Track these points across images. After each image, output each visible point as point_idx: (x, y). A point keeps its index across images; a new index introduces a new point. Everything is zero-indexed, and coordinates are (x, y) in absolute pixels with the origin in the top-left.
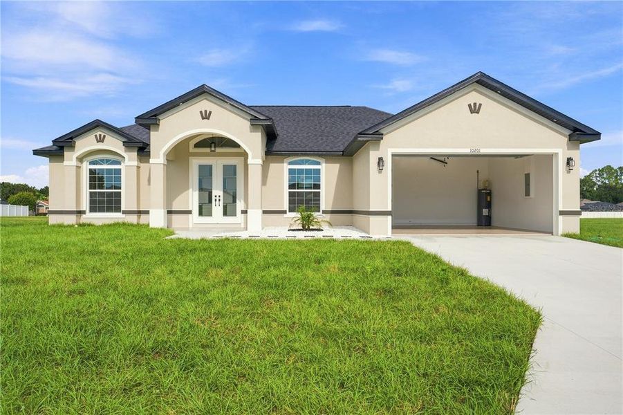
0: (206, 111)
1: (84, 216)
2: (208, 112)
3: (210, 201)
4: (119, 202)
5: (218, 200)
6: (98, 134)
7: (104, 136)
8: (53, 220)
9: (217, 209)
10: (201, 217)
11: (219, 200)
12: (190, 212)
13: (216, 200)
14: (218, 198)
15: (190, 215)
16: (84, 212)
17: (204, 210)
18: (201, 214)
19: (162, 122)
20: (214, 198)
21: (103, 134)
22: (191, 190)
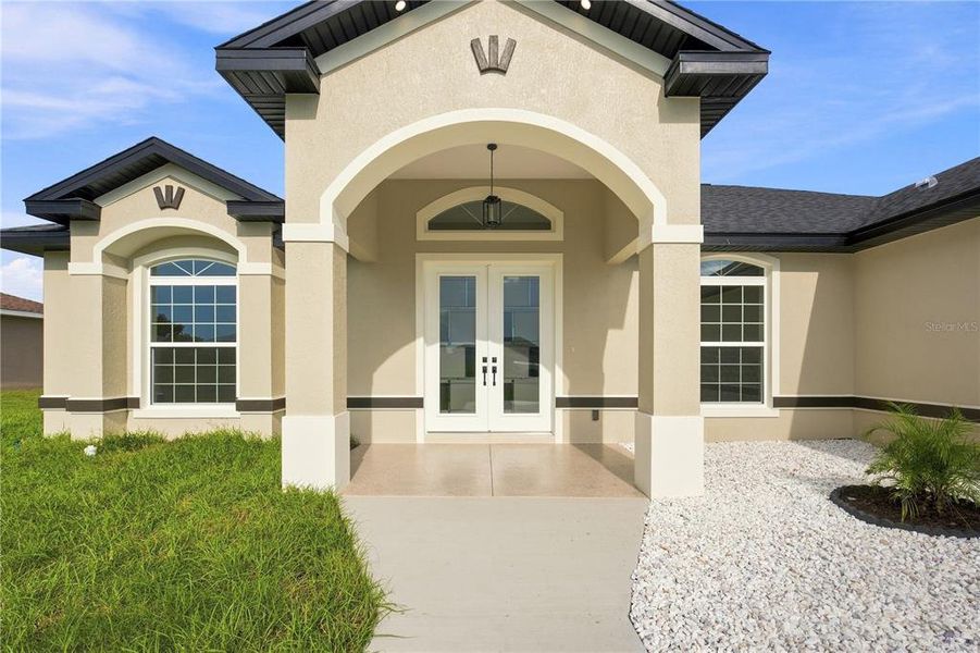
0: (494, 40)
1: (134, 413)
2: (502, 43)
3: (471, 372)
4: (230, 375)
5: (490, 370)
6: (162, 185)
7: (181, 192)
8: (55, 423)
9: (489, 393)
10: (446, 415)
11: (494, 370)
12: (418, 403)
13: (485, 370)
14: (490, 365)
15: (418, 411)
16: (135, 403)
17: (455, 395)
18: (446, 405)
19: (325, 85)
20: (479, 365)
21: (176, 186)
22: (420, 341)
